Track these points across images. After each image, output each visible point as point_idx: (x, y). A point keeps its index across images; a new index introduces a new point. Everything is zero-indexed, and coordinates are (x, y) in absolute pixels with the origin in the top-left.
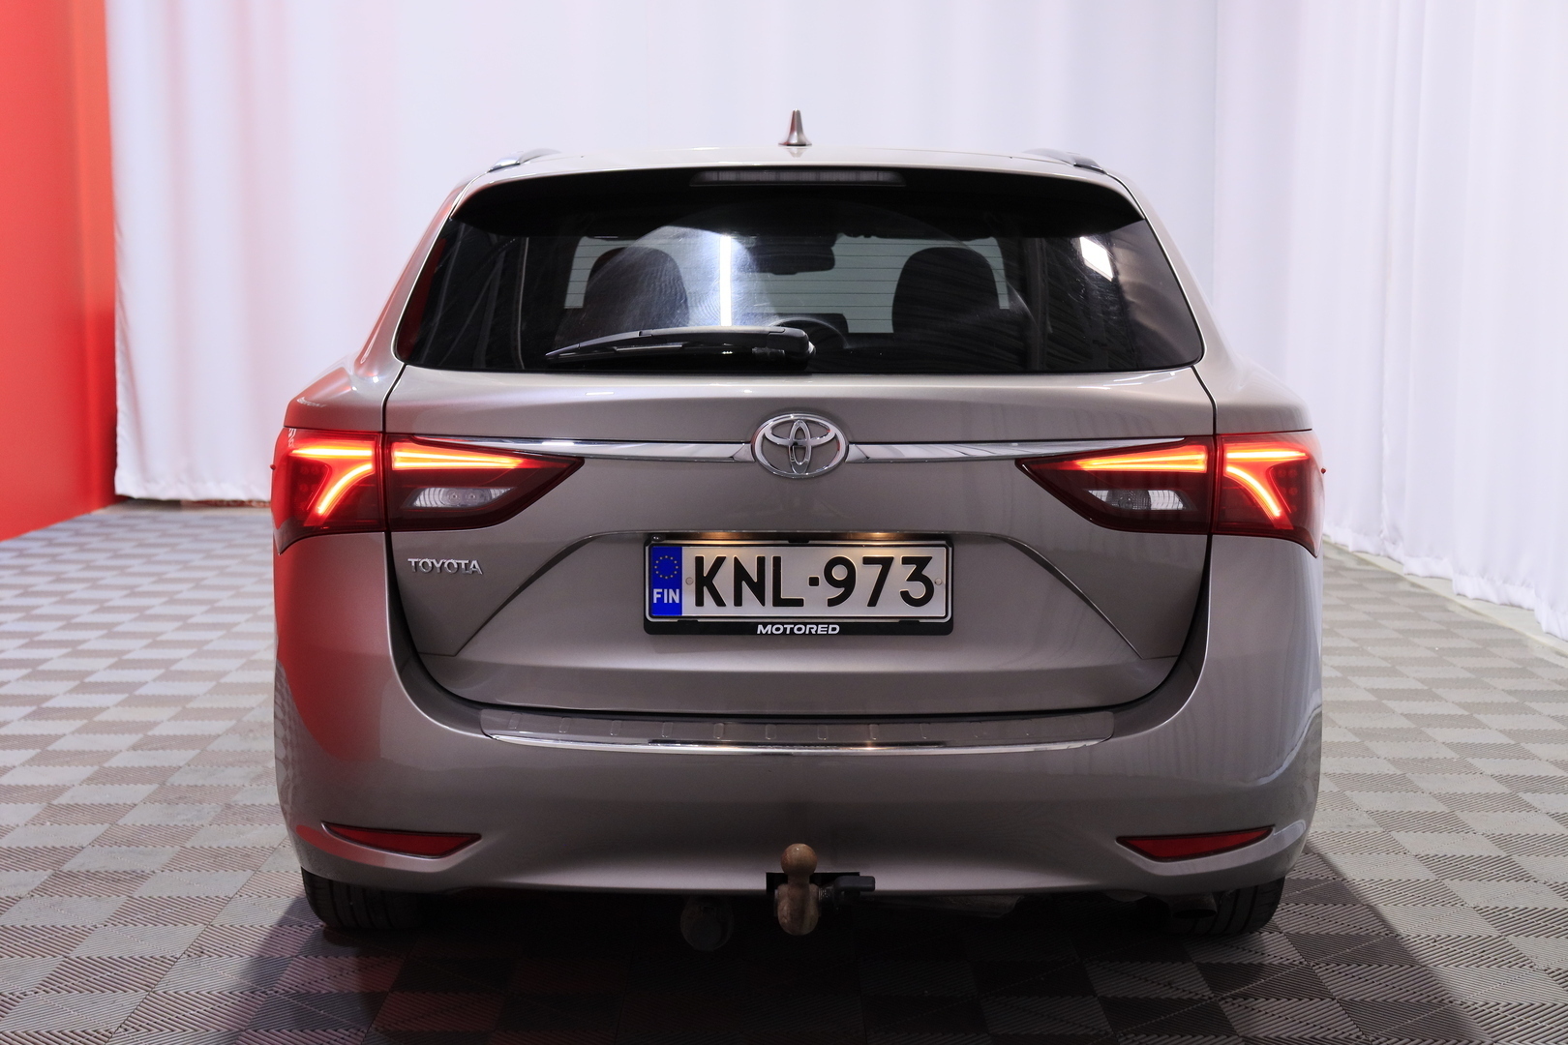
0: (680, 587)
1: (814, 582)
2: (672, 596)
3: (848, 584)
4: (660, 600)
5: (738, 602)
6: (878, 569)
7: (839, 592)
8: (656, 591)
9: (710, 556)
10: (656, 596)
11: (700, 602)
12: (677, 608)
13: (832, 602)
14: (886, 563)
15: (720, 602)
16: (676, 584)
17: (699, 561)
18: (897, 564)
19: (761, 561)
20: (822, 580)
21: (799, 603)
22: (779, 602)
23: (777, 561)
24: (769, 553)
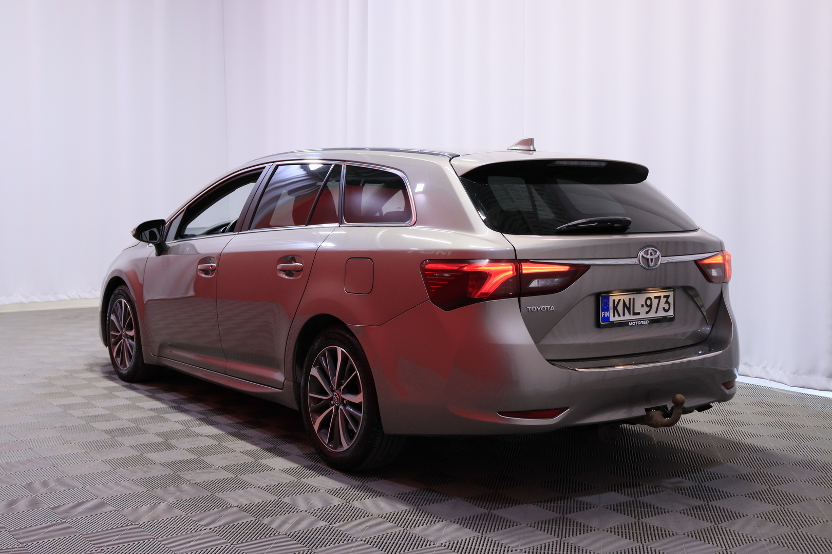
0: (609, 311)
1: (643, 306)
2: (607, 314)
3: (650, 306)
4: (604, 316)
5: (624, 315)
6: (657, 300)
7: (649, 308)
8: (603, 312)
9: (616, 299)
10: (603, 314)
11: (614, 316)
12: (608, 318)
13: (647, 313)
14: (659, 297)
15: (619, 316)
16: (608, 310)
17: (614, 301)
18: (662, 297)
19: (630, 299)
20: (645, 305)
21: (638, 314)
22: (635, 314)
23: (634, 299)
24: (631, 296)
